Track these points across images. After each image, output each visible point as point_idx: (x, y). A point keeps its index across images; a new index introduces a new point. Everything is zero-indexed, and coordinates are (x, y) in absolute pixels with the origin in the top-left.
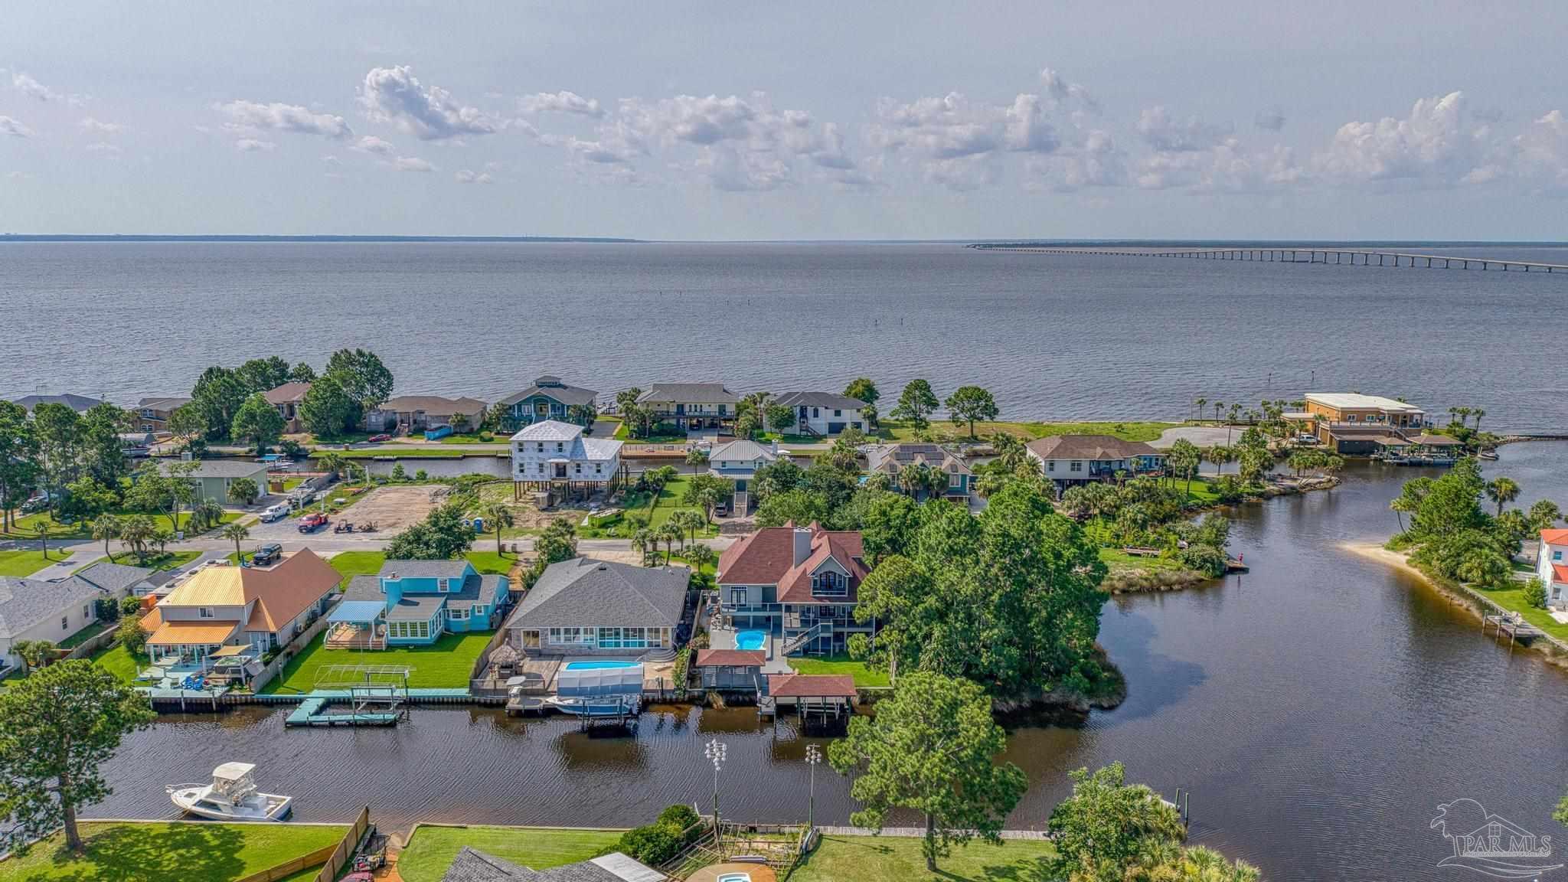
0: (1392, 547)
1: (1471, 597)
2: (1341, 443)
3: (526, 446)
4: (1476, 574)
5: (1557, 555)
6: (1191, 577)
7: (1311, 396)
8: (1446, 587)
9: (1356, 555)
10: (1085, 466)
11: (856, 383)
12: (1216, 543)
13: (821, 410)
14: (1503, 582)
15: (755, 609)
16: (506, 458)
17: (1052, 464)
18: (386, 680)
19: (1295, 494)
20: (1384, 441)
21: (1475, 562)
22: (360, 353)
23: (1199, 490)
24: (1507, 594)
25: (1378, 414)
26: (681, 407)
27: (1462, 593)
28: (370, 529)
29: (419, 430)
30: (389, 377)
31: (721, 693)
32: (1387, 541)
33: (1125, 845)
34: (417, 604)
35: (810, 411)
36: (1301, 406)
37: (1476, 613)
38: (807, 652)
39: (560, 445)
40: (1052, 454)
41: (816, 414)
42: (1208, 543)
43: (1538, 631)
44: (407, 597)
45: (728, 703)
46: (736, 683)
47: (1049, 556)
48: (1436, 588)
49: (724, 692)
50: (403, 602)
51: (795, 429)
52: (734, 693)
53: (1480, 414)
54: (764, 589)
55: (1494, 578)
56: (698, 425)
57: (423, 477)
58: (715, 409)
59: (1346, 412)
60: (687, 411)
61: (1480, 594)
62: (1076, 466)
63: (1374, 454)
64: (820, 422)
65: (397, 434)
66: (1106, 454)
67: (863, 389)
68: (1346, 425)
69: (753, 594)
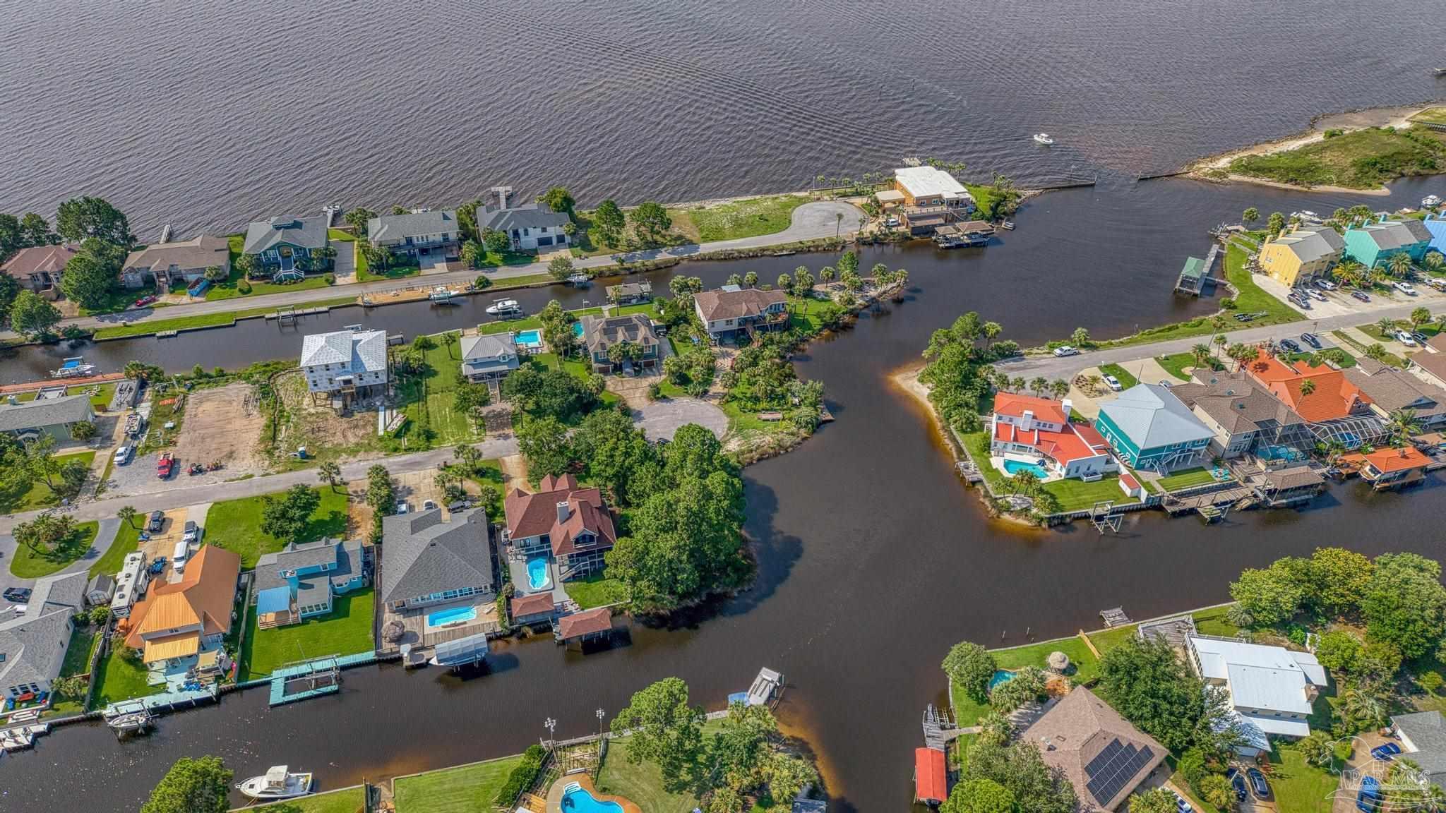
1: (954, 440)
2: (913, 227)
3: (315, 369)
5: (1000, 418)
8: (944, 427)
10: (735, 321)
11: (555, 194)
12: (815, 405)
13: (531, 230)
14: (973, 426)
15: (538, 548)
16: (274, 318)
20: (942, 228)
22: (87, 200)
24: (973, 439)
25: (940, 200)
26: (409, 239)
27: (951, 437)
28: (217, 467)
29: (177, 284)
30: (122, 217)
31: (530, 626)
33: (749, 770)
34: (311, 586)
35: (521, 231)
37: (956, 452)
38: (574, 578)
39: (343, 364)
41: (526, 231)
42: (811, 403)
43: (981, 476)
44: (305, 579)
45: (536, 632)
46: (539, 617)
48: (939, 428)
49: (531, 624)
50: (302, 586)
51: (512, 249)
52: (537, 624)
54: (541, 537)
56: (424, 251)
57: (221, 374)
58: (439, 238)
59: (918, 199)
60: (415, 241)
61: (959, 437)
62: (729, 322)
63: (934, 238)
64: (530, 239)
65: (159, 292)
66: (749, 311)
67: (561, 199)
68: (919, 211)
69: (532, 539)
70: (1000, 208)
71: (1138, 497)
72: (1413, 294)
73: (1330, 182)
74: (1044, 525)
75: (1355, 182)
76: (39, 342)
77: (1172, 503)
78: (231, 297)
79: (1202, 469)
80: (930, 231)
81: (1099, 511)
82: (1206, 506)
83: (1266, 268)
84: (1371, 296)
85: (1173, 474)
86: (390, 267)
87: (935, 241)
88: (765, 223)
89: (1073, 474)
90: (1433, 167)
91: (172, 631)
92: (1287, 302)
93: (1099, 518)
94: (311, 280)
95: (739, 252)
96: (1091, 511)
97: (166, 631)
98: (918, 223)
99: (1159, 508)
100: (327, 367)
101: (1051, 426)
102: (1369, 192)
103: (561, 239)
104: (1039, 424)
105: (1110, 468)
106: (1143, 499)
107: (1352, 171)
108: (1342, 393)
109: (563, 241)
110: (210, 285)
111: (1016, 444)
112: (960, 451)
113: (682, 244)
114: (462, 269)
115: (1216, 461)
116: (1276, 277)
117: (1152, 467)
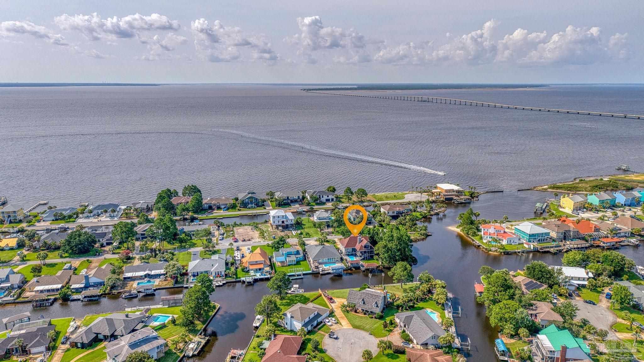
0: (457, 228)
1: (471, 238)
2: (446, 198)
3: (275, 217)
4: (471, 234)
5: (484, 230)
6: (422, 238)
7: (439, 185)
8: (467, 236)
9: (451, 230)
10: (395, 212)
11: (330, 187)
12: (425, 230)
14: (476, 235)
15: (351, 252)
17: (388, 212)
18: (299, 271)
19: (437, 214)
20: (455, 198)
21: (471, 231)
23: (418, 214)
24: (476, 237)
25: (453, 191)
26: (288, 197)
27: (469, 237)
28: (250, 240)
29: (219, 208)
32: (456, 226)
34: (291, 257)
35: (321, 196)
36: (436, 188)
37: (471, 241)
39: (283, 216)
40: (388, 210)
42: (424, 230)
43: (481, 244)
44: (288, 255)
45: (355, 269)
46: (356, 265)
47: (404, 239)
48: (465, 236)
49: (354, 267)
50: (288, 257)
51: (318, 202)
53: (475, 188)
54: (353, 248)
55: (475, 234)
56: (292, 201)
57: (241, 224)
58: (297, 198)
60: (290, 198)
61: (472, 237)
62: (393, 212)
63: (453, 201)
64: (324, 199)
65: (214, 210)
66: (399, 209)
67: (332, 189)
68: (446, 193)
69: (350, 249)
70: (473, 195)
71: (529, 248)
73: (583, 191)
74: (503, 254)
76: (182, 219)
77: (541, 249)
78: (235, 211)
79: (548, 242)
80: (451, 199)
81: (519, 250)
82: (553, 250)
83: (563, 206)
84: (599, 213)
85: (539, 243)
86: (282, 205)
88: (395, 197)
89: (509, 243)
90: (617, 188)
91: (256, 262)
92: (572, 214)
93: (519, 252)
94: (258, 208)
96: (516, 251)
97: (254, 261)
99: (537, 251)
100: (278, 217)
101: (500, 231)
103: (332, 200)
104: (496, 231)
105: (521, 242)
106: (532, 249)
107: (589, 188)
108: (590, 226)
109: (333, 200)
110: (228, 209)
111: (490, 236)
112: (473, 240)
113: (371, 202)
114: (304, 206)
115: (554, 241)
116: (567, 208)
117: (533, 242)
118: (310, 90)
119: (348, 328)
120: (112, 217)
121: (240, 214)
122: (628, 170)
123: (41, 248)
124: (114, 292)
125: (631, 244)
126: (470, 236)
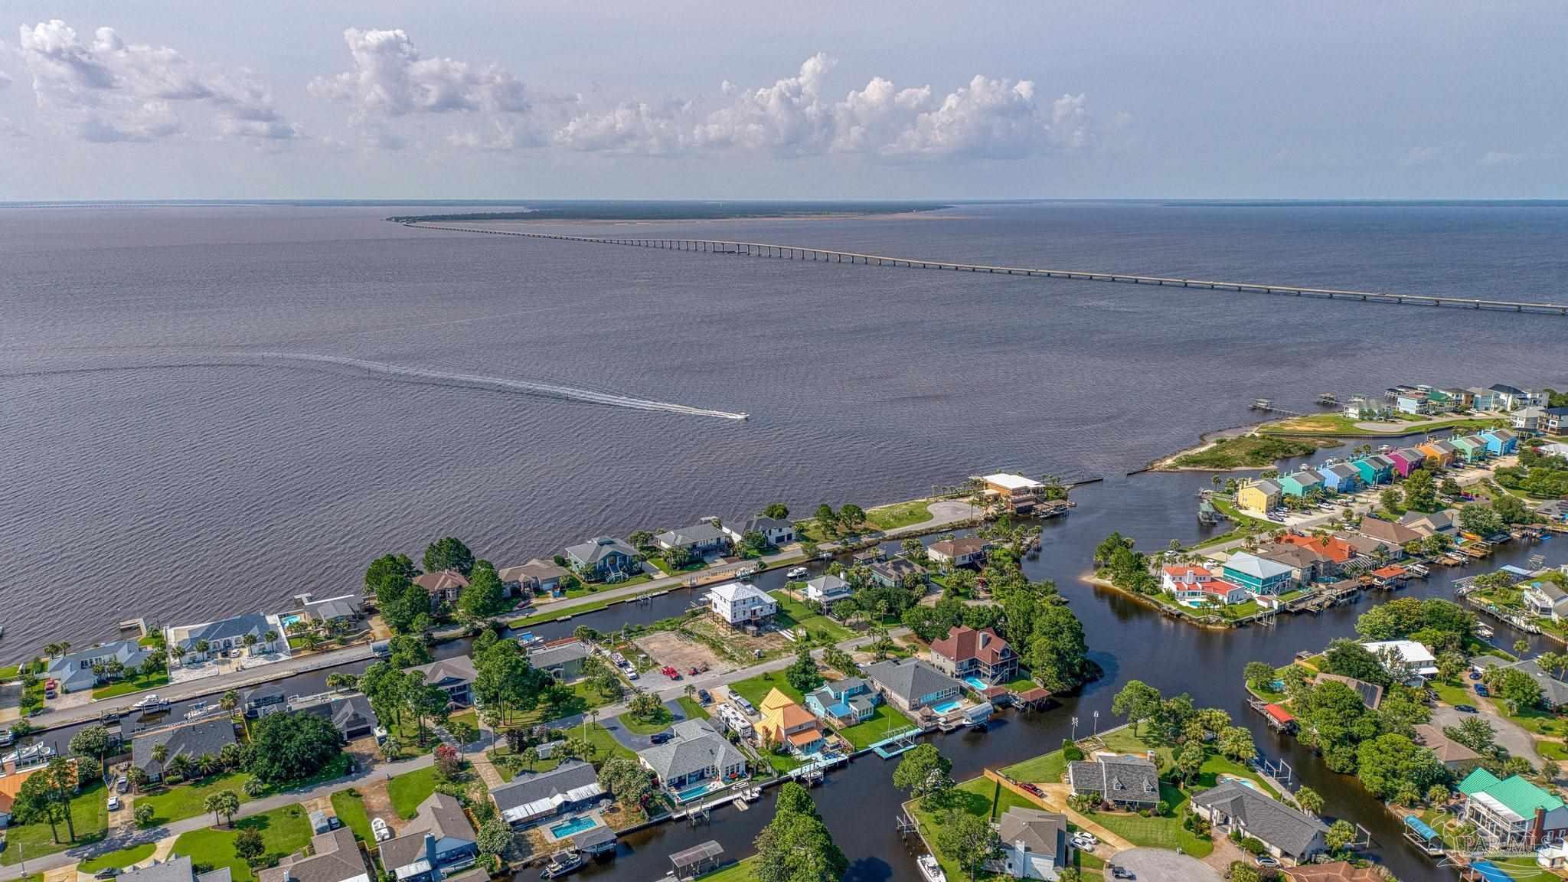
0: (1101, 577)
1: (1148, 599)
2: (1017, 508)
7: (989, 478)
8: (1137, 595)
10: (968, 558)
11: (773, 507)
13: (773, 530)
15: (968, 669)
18: (896, 732)
20: (1036, 506)
23: (1001, 554)
24: (1158, 595)
25: (1027, 490)
26: (695, 544)
27: (1144, 598)
28: (705, 670)
29: (539, 591)
32: (1097, 574)
34: (857, 700)
36: (985, 485)
37: (1154, 605)
38: (1001, 681)
39: (753, 598)
40: (953, 554)
41: (770, 531)
43: (1180, 611)
44: (849, 698)
46: (999, 699)
49: (999, 704)
50: (851, 701)
54: (971, 661)
56: (701, 554)
57: (641, 628)
59: (1013, 490)
60: (699, 545)
61: (1152, 598)
62: (964, 558)
63: (1033, 513)
65: (529, 597)
66: (974, 549)
67: (782, 511)
68: (1017, 498)
69: (966, 662)
71: (1272, 608)
72: (1332, 509)
73: (1241, 466)
74: (1234, 626)
75: (1253, 464)
77: (1292, 607)
78: (583, 595)
79: (1294, 591)
80: (1030, 509)
81: (1259, 615)
82: (1309, 605)
83: (1245, 505)
85: (1282, 594)
86: (686, 564)
87: (1034, 516)
88: (913, 516)
89: (1231, 601)
90: (1290, 453)
91: (800, 727)
93: (1260, 619)
94: (634, 579)
95: (917, 532)
96: (1254, 616)
97: (795, 727)
98: (1020, 505)
99: (1286, 612)
100: (744, 602)
102: (1265, 468)
103: (789, 537)
104: (1197, 578)
105: (1248, 597)
106: (1276, 607)
107: (1248, 459)
109: (791, 539)
110: (563, 589)
111: (1190, 592)
112: (1157, 603)
113: (872, 533)
114: (736, 561)
115: (1300, 586)
116: (1253, 508)
117: (1269, 593)
118: (414, 219)
119: (1128, 848)
120: (267, 653)
121: (608, 600)
122: (1271, 411)
123: (167, 779)
124: (515, 867)
125: (1417, 576)
126: (1143, 594)
